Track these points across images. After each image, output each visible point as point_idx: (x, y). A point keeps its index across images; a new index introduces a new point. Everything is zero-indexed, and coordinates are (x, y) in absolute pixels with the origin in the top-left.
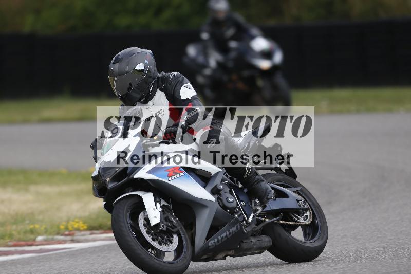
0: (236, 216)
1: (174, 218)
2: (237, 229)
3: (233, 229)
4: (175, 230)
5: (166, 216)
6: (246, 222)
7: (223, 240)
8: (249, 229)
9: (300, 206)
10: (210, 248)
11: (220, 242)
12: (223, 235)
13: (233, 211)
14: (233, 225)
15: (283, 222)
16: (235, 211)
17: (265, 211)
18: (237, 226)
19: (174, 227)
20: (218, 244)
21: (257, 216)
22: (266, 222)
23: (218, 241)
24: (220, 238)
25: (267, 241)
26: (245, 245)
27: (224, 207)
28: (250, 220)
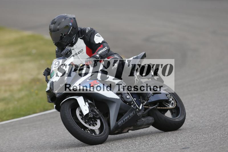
0: (132, 106)
1: (97, 110)
2: (134, 114)
3: (131, 114)
4: (98, 117)
5: (91, 109)
6: (139, 109)
7: (126, 121)
8: (140, 113)
9: (168, 98)
10: (119, 126)
11: (125, 122)
12: (126, 118)
13: (130, 103)
14: (131, 111)
15: (160, 108)
16: (132, 103)
17: (148, 103)
18: (134, 112)
19: (97, 115)
20: (123, 123)
21: (144, 106)
22: (149, 109)
23: (124, 122)
24: (124, 120)
25: (151, 120)
26: (139, 123)
27: (125, 102)
28: (140, 108)
